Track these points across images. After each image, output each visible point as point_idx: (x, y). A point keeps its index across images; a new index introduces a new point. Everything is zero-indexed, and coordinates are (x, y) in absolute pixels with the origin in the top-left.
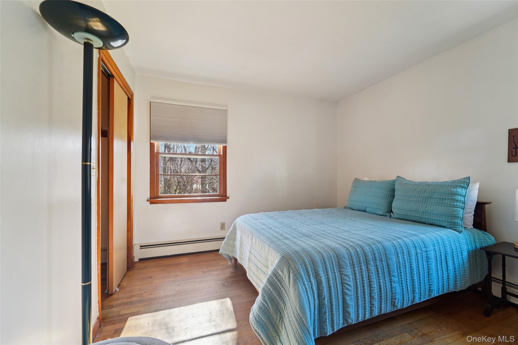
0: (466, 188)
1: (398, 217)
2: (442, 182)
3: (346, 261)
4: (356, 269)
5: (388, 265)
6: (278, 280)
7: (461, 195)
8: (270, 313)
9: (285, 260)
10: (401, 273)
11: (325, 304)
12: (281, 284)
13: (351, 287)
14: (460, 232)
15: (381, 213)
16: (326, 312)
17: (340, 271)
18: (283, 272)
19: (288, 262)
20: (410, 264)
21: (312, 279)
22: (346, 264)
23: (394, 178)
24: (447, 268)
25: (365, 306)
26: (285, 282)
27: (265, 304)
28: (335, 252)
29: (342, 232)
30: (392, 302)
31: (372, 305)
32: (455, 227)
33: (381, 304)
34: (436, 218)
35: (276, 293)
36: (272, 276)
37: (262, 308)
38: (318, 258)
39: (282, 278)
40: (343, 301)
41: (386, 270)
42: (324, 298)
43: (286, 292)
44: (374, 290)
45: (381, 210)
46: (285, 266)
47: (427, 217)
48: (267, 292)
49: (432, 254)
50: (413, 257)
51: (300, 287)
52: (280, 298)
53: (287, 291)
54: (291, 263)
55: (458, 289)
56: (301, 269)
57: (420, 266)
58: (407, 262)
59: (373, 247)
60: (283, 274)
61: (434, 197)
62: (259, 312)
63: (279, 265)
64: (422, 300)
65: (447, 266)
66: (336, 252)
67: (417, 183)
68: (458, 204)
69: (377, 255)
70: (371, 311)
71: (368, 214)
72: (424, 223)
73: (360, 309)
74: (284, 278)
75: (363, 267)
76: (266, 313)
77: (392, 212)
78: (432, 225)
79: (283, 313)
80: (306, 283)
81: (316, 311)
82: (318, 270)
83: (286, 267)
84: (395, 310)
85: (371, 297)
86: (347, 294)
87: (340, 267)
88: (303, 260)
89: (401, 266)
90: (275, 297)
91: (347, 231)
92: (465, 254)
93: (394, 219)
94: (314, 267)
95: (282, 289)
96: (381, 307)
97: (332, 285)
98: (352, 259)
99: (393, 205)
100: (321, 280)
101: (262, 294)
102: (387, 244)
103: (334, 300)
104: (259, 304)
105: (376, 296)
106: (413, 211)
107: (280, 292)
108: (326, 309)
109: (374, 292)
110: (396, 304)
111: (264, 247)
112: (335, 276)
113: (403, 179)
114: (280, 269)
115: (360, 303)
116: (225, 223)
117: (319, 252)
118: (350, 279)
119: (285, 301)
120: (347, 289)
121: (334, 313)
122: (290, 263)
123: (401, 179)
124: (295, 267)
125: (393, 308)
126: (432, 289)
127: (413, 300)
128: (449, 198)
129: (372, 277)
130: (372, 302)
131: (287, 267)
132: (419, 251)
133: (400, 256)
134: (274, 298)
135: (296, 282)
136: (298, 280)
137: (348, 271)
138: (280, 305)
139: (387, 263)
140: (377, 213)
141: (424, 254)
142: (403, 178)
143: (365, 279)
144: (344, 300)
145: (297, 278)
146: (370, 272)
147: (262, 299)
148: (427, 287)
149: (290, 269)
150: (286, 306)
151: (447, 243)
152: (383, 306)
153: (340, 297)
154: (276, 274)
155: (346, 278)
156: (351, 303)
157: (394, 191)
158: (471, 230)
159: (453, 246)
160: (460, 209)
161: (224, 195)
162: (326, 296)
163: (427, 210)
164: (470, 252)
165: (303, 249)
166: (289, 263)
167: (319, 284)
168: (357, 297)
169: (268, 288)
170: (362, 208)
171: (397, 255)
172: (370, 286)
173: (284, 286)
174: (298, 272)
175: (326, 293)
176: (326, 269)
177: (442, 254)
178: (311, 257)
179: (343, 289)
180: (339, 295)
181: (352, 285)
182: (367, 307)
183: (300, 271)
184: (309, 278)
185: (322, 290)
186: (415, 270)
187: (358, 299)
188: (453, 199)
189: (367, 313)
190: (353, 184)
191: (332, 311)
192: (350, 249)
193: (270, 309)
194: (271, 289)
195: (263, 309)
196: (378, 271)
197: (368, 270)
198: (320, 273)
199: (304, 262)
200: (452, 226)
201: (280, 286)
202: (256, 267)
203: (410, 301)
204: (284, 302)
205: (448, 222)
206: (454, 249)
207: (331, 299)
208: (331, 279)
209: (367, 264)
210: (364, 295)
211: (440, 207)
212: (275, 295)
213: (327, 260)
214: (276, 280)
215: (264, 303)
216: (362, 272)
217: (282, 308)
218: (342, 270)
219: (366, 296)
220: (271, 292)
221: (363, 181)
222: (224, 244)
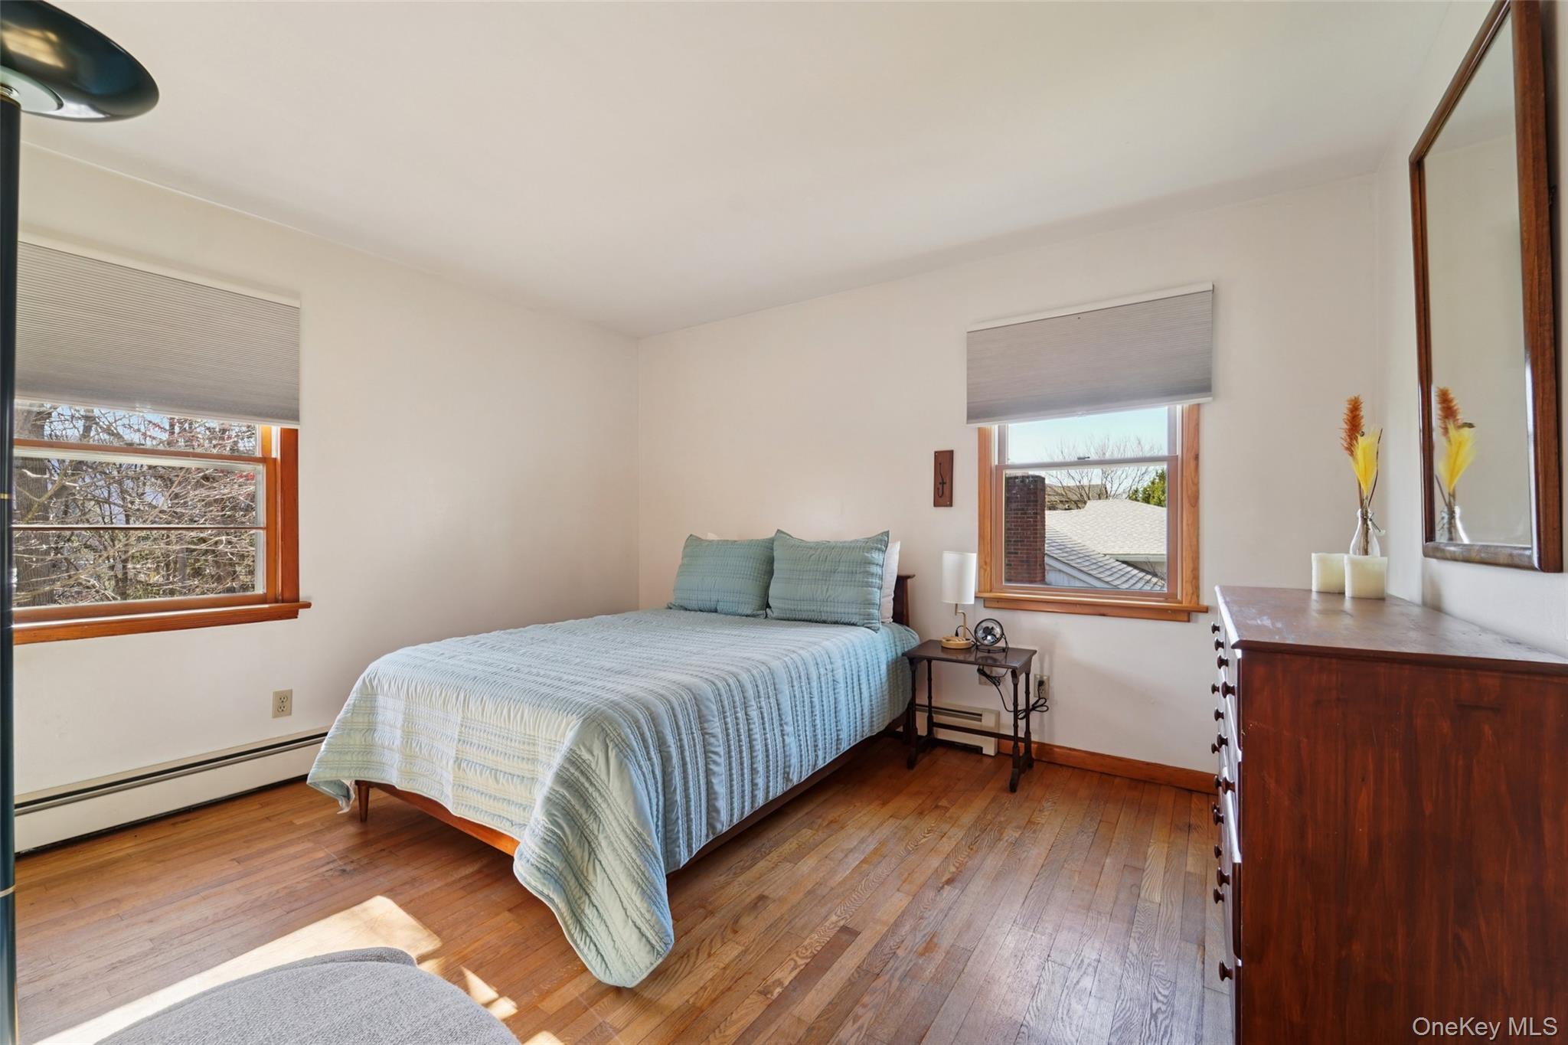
0: (884, 552)
1: (782, 616)
2: (851, 542)
3: (712, 705)
4: (729, 720)
5: (778, 705)
6: (582, 773)
7: (877, 565)
8: (567, 848)
9: (595, 724)
10: (797, 716)
11: (676, 801)
12: (588, 778)
13: (720, 757)
14: (876, 630)
15: (749, 612)
16: (678, 818)
17: (701, 729)
18: (591, 752)
19: (602, 727)
20: (811, 698)
21: (653, 753)
22: (712, 711)
23: (771, 534)
24: (861, 697)
25: (743, 791)
26: (597, 772)
27: (556, 831)
28: (690, 691)
29: (687, 656)
30: (784, 773)
31: (754, 785)
32: (869, 623)
33: (768, 782)
34: (842, 610)
35: (578, 800)
36: (567, 766)
37: (552, 840)
38: (661, 710)
39: (589, 766)
40: (707, 790)
41: (775, 714)
42: (675, 789)
43: (600, 794)
44: (756, 756)
45: (748, 604)
46: (596, 735)
47: (828, 609)
48: (557, 804)
49: (840, 675)
50: (814, 684)
51: (633, 772)
52: (587, 811)
53: (602, 790)
54: (609, 728)
55: (876, 731)
56: (632, 736)
57: (824, 699)
58: (805, 693)
59: (755, 672)
60: (593, 755)
61: (839, 570)
62: (544, 851)
63: (581, 739)
64: (828, 762)
65: (861, 694)
66: (694, 692)
67: (812, 545)
68: (874, 580)
69: (761, 688)
70: (753, 797)
71: (722, 616)
72: (824, 622)
73: (735, 800)
74: (593, 766)
75: (739, 715)
76: (560, 851)
77: (770, 607)
78: (836, 623)
79: (596, 842)
80: (642, 763)
81: (660, 821)
82: (663, 733)
83: (598, 738)
84: (789, 788)
85: (754, 771)
86: (714, 773)
87: (702, 719)
88: (632, 717)
89: (798, 703)
90: (577, 812)
91: (698, 653)
92: (884, 667)
93: (774, 621)
94: (655, 727)
95: (591, 790)
96: (768, 787)
97: (688, 759)
98: (721, 702)
99: (772, 592)
100: (669, 753)
101: (547, 811)
102: (776, 664)
103: (691, 790)
104: (542, 834)
105: (760, 767)
106: (807, 600)
107: (586, 798)
108: (677, 812)
109: (758, 759)
110: (791, 776)
111: (520, 714)
112: (694, 740)
113: (788, 537)
114: (585, 746)
115: (735, 788)
116: (291, 691)
117: (662, 696)
118: (718, 741)
119: (598, 813)
120: (715, 762)
121: (693, 816)
122: (607, 729)
123: (785, 536)
124: (619, 735)
125: (786, 785)
126: (840, 737)
127: (815, 764)
128: (862, 569)
129: (755, 731)
130: (755, 779)
131: (601, 738)
132: (822, 671)
133: (795, 683)
134: (575, 812)
135: (623, 765)
136: (628, 759)
137: (716, 727)
138: (588, 827)
139: (777, 700)
140: (740, 611)
141: (830, 674)
142: (788, 535)
143: (743, 737)
144: (709, 785)
145: (625, 757)
146: (750, 721)
147: (549, 820)
148: (834, 735)
149: (608, 742)
150: (601, 825)
151: (860, 652)
152: (771, 784)
153: (701, 782)
154: (574, 760)
155: (712, 740)
156: (721, 789)
157: (770, 561)
158: (890, 625)
159: (868, 657)
160: (876, 590)
161: (287, 595)
162: (678, 785)
163: (830, 596)
164: (890, 664)
165: (627, 696)
166: (603, 729)
167: (666, 760)
168: (731, 775)
169: (561, 795)
170: (708, 605)
171: (792, 682)
172: (751, 748)
173: (595, 783)
174: (626, 744)
175: (677, 779)
176: (678, 728)
177: (854, 672)
178: (648, 709)
179: (707, 764)
180: (701, 777)
181: (722, 753)
182: (746, 792)
183: (629, 739)
184: (648, 753)
185: (673, 771)
186: (817, 707)
187: (731, 780)
188: (867, 572)
189: (746, 804)
190: (684, 548)
191: (688, 814)
192: (717, 682)
193: (568, 841)
194: (567, 794)
195: (554, 842)
196: (763, 718)
197: (747, 720)
198: (667, 737)
199: (637, 721)
200: (866, 621)
201: (587, 785)
202: (491, 772)
203: (810, 767)
204: (597, 816)
205: (860, 615)
206: (869, 661)
207: (686, 789)
208: (687, 747)
209: (746, 707)
210: (742, 769)
211: (848, 587)
212: (577, 807)
213: (678, 710)
214: (577, 774)
215: (555, 829)
216: (737, 724)
217: (592, 832)
218: (706, 725)
219: (746, 771)
220: (569, 801)
221: (707, 541)
222: (327, 751)
